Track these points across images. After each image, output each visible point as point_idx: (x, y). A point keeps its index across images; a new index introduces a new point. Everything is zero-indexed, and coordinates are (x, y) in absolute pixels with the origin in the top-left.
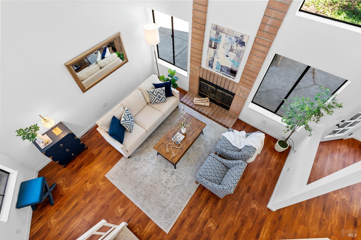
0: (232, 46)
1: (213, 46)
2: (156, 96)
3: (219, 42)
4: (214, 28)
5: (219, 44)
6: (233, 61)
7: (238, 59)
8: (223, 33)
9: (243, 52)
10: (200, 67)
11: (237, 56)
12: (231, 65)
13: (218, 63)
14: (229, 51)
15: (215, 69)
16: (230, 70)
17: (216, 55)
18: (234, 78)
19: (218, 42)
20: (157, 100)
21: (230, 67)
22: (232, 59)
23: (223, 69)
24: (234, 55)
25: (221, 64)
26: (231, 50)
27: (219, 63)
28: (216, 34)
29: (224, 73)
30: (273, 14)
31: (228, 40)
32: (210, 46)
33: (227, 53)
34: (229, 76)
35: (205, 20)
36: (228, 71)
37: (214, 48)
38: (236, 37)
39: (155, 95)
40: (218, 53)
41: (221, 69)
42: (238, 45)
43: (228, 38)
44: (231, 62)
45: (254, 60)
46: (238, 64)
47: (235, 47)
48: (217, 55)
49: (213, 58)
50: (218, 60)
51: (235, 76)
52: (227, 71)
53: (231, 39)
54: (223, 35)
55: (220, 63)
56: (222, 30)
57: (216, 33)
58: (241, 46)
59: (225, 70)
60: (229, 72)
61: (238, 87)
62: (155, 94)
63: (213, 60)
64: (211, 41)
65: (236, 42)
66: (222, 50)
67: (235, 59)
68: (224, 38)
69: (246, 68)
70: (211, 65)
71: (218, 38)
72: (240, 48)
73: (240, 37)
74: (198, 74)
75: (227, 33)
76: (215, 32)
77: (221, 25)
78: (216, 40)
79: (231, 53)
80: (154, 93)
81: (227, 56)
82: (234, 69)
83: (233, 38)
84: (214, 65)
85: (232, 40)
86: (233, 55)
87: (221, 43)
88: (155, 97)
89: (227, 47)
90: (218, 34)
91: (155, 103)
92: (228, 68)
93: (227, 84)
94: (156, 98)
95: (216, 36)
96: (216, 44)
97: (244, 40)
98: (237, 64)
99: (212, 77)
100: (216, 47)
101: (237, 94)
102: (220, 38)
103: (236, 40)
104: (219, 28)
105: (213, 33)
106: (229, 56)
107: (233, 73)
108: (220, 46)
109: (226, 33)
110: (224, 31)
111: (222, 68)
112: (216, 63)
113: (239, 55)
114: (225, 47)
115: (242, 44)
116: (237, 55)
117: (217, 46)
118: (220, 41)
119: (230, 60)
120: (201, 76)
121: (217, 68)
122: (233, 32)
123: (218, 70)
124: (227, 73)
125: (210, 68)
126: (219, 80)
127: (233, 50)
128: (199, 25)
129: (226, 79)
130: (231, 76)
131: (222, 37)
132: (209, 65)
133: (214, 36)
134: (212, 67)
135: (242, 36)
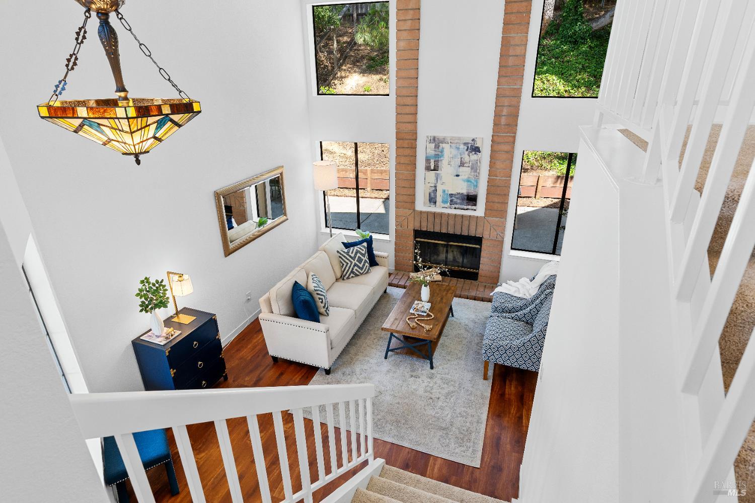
0: (461, 158)
1: (432, 168)
2: (354, 258)
3: (442, 158)
4: (430, 140)
5: (441, 160)
6: (468, 181)
7: (475, 174)
8: (445, 143)
9: (478, 162)
10: (414, 210)
11: (473, 171)
12: (465, 187)
13: (444, 191)
14: (460, 166)
15: (442, 204)
16: (466, 197)
17: (439, 180)
18: (474, 207)
19: (440, 159)
20: (356, 268)
21: (465, 192)
22: (466, 177)
23: (455, 200)
24: (468, 170)
25: (450, 192)
26: (462, 164)
27: (446, 192)
28: (435, 148)
29: (457, 206)
30: (506, 102)
31: (454, 152)
32: (428, 168)
33: (457, 172)
34: (465, 207)
35: (415, 133)
36: (463, 200)
37: (434, 170)
38: (465, 144)
39: (352, 258)
40: (442, 175)
41: (451, 201)
43: (454, 148)
44: (466, 183)
45: (499, 167)
46: (477, 182)
47: (466, 158)
48: (441, 180)
49: (435, 187)
50: (443, 187)
51: (475, 205)
52: (460, 200)
53: (458, 148)
54: (446, 147)
55: (448, 191)
56: (442, 140)
57: (435, 146)
58: (475, 154)
59: (458, 200)
60: (465, 202)
61: (486, 222)
62: (353, 255)
63: (435, 191)
64: (428, 160)
65: (467, 150)
66: (447, 169)
67: (470, 176)
68: (447, 150)
69: (491, 184)
70: (432, 200)
71: (438, 153)
72: (474, 157)
74: (413, 225)
75: (452, 141)
76: (433, 145)
77: (440, 134)
78: (437, 156)
79: (462, 169)
80: (350, 254)
81: (458, 176)
82: (472, 192)
83: (462, 146)
84: (439, 199)
85: (460, 150)
86: (465, 172)
87: (445, 159)
88: (352, 261)
89: (455, 161)
90: (437, 147)
91: (352, 275)
92: (462, 194)
93: (466, 223)
94: (354, 262)
95: (435, 151)
96: (437, 162)
97: (478, 144)
98: (475, 183)
99: (438, 221)
100: (438, 167)
101: (486, 236)
102: (442, 152)
103: (466, 148)
104: (438, 139)
105: (430, 148)
106: (460, 174)
107: (471, 199)
108: (444, 163)
109: (449, 142)
110: (446, 141)
111: (452, 199)
112: (442, 194)
113: (475, 168)
114: (452, 163)
115: (477, 150)
116: (472, 169)
117: (440, 165)
118: (443, 156)
119: (464, 181)
120: (417, 228)
121: (444, 202)
122: (459, 138)
123: (446, 205)
124: (461, 204)
125: (432, 206)
126: (451, 222)
127: (464, 164)
128: (406, 141)
129: (462, 216)
130: (470, 207)
131: (445, 150)
132: (430, 200)
133: (432, 152)
134: (435, 203)
135: (473, 140)
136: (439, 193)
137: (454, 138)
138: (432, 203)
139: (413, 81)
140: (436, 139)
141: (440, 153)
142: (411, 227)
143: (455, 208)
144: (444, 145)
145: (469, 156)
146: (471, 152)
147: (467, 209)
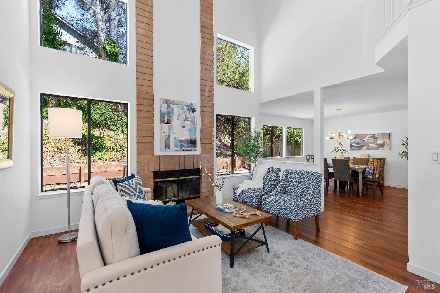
0: (185, 115)
1: (166, 121)
3: (173, 115)
4: (164, 101)
5: (173, 116)
6: (190, 130)
7: (194, 126)
8: (174, 104)
9: (195, 118)
10: (153, 156)
11: (193, 123)
12: (189, 135)
13: (175, 138)
14: (184, 121)
15: (174, 148)
16: (190, 142)
17: (171, 130)
18: (195, 148)
19: (171, 115)
21: (188, 138)
22: (188, 128)
23: (183, 144)
24: (190, 123)
25: (180, 139)
26: (186, 119)
28: (167, 107)
29: (185, 148)
30: (207, 83)
31: (181, 111)
32: (163, 122)
33: (183, 124)
35: (152, 95)
36: (188, 144)
37: (168, 123)
38: (187, 106)
40: (173, 126)
41: (181, 145)
42: (190, 113)
43: (180, 108)
44: (189, 132)
45: (207, 121)
46: (196, 131)
47: (188, 116)
48: (173, 130)
49: (169, 135)
50: (175, 135)
51: (195, 147)
52: (186, 144)
53: (183, 108)
54: (175, 107)
55: (178, 138)
56: (172, 102)
57: (168, 105)
58: (193, 113)
59: (185, 144)
60: (189, 145)
61: (203, 157)
63: (169, 138)
64: (162, 115)
65: (188, 110)
66: (176, 122)
67: (191, 127)
68: (176, 110)
70: (167, 146)
71: (170, 111)
72: (192, 115)
73: (190, 105)
74: (154, 167)
75: (179, 103)
76: (166, 105)
77: (171, 98)
78: (169, 113)
79: (186, 122)
81: (184, 127)
82: (193, 138)
83: (185, 107)
84: (172, 144)
85: (184, 109)
86: (188, 124)
87: (175, 115)
89: (181, 117)
90: (169, 106)
92: (187, 139)
93: (191, 159)
95: (168, 109)
96: (169, 118)
97: (194, 107)
98: (194, 132)
99: (172, 161)
100: (170, 120)
101: (203, 167)
102: (172, 110)
103: (187, 108)
105: (164, 107)
107: (193, 143)
108: (174, 119)
109: (177, 104)
110: (175, 103)
111: (181, 144)
112: (174, 140)
113: (193, 122)
114: (180, 118)
115: (194, 110)
116: (192, 122)
117: (171, 120)
118: (173, 113)
119: (188, 130)
120: (157, 170)
121: (176, 146)
122: (183, 102)
123: (177, 149)
124: (187, 147)
125: (167, 150)
126: (182, 161)
127: (187, 119)
128: (146, 100)
129: (189, 156)
130: (192, 148)
131: (174, 109)
132: (166, 147)
133: (165, 109)
134: (169, 148)
135: (191, 104)
136: (172, 140)
137: (180, 102)
138: (167, 148)
139: (150, 58)
140: (168, 101)
141: (171, 111)
142: (152, 170)
143: (183, 150)
144: (174, 106)
145: (190, 114)
146: (191, 111)
147: (191, 150)
